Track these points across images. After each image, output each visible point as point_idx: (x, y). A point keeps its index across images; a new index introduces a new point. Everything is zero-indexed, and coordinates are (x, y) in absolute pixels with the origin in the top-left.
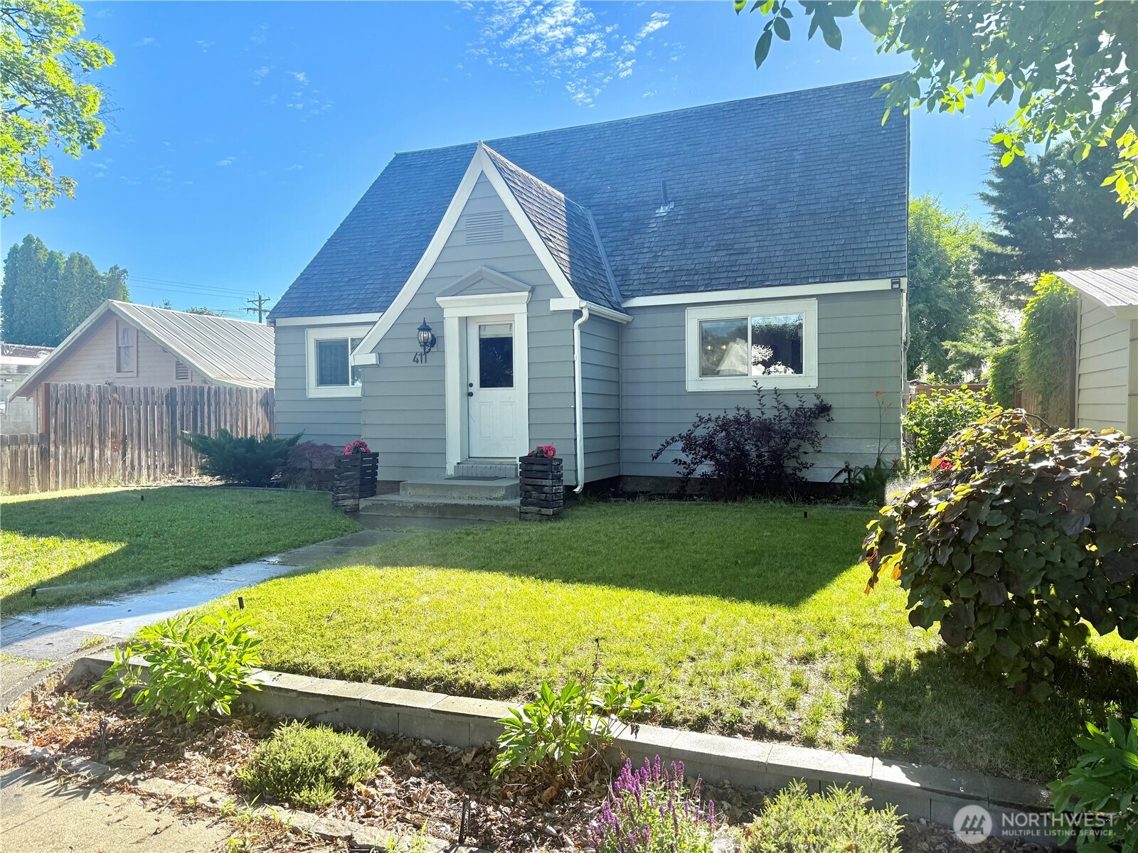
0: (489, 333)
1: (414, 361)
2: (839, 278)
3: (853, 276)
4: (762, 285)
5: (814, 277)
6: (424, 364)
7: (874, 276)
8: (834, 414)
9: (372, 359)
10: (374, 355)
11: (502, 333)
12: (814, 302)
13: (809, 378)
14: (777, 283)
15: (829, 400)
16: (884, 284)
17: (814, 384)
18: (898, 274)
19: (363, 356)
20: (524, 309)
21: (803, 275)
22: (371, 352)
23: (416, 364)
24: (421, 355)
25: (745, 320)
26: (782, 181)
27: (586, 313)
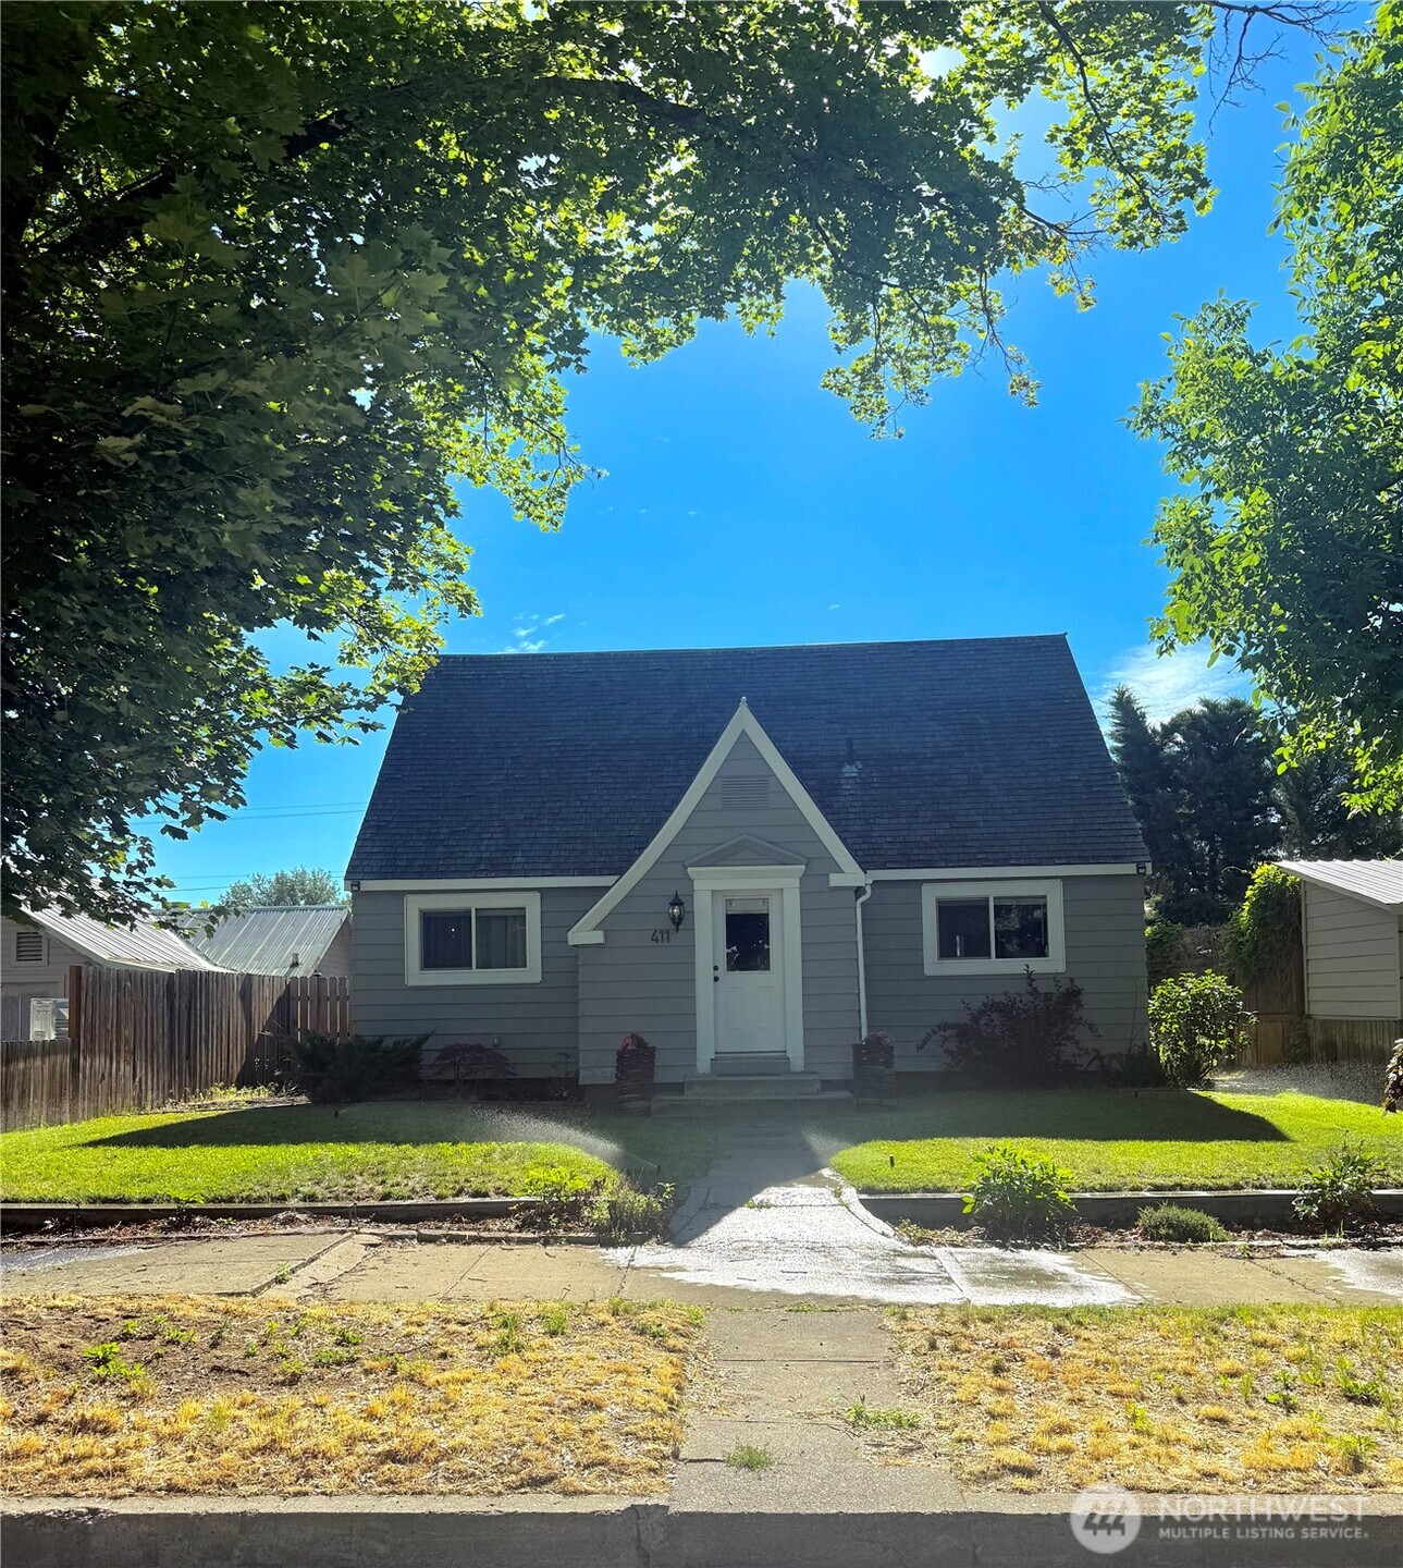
0: (738, 909)
1: (653, 939)
2: (1084, 860)
3: (1098, 860)
4: (1006, 863)
5: (1059, 858)
6: (665, 943)
7: (1118, 859)
8: (1084, 999)
9: (598, 937)
10: (601, 933)
11: (756, 909)
12: (1059, 883)
13: (1054, 962)
14: (1023, 862)
15: (1079, 984)
16: (1130, 869)
17: (1061, 968)
18: (1142, 859)
19: (584, 933)
20: (796, 883)
21: (1046, 855)
22: (595, 929)
23: (654, 943)
24: (662, 932)
25: (986, 900)
26: (977, 748)
27: (868, 889)
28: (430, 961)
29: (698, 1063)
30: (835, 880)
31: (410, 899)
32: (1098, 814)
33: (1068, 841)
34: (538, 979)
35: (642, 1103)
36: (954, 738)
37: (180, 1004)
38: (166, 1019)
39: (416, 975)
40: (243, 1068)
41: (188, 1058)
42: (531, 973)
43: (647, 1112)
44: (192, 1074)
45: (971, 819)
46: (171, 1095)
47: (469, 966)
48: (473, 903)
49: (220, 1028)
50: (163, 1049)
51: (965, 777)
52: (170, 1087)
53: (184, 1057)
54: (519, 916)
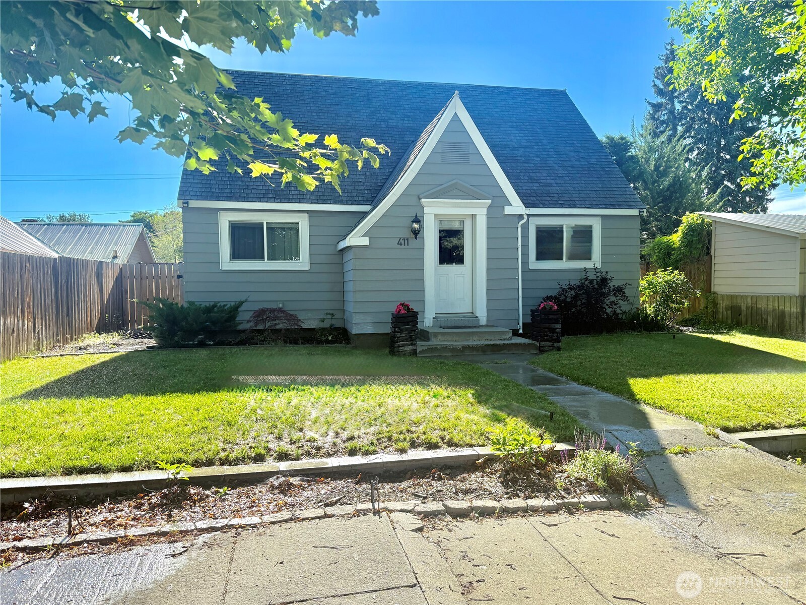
0: (446, 227)
1: (398, 244)
2: (613, 206)
3: (620, 207)
5: (601, 205)
6: (406, 246)
7: (630, 207)
9: (365, 241)
10: (369, 239)
11: (456, 226)
12: (599, 218)
14: (584, 206)
15: (610, 274)
16: (635, 212)
17: (598, 266)
18: (641, 207)
19: (357, 239)
20: (485, 211)
21: (594, 203)
22: (364, 236)
23: (399, 246)
24: (404, 239)
25: (562, 227)
26: (540, 144)
27: (525, 217)
28: (236, 255)
29: (425, 320)
30: (508, 210)
31: (222, 213)
32: (612, 183)
33: (602, 196)
34: (307, 267)
35: (411, 348)
36: (526, 138)
37: (62, 280)
38: (53, 290)
39: (227, 263)
40: (99, 320)
41: (68, 315)
42: (303, 262)
43: (414, 353)
44: (70, 325)
45: (548, 181)
46: (58, 341)
47: (263, 258)
48: (265, 219)
49: (85, 296)
50: (52, 310)
51: (539, 159)
52: (57, 335)
53: (65, 314)
54: (294, 229)
